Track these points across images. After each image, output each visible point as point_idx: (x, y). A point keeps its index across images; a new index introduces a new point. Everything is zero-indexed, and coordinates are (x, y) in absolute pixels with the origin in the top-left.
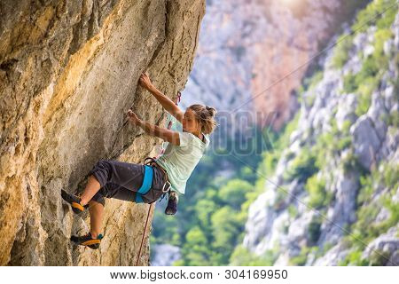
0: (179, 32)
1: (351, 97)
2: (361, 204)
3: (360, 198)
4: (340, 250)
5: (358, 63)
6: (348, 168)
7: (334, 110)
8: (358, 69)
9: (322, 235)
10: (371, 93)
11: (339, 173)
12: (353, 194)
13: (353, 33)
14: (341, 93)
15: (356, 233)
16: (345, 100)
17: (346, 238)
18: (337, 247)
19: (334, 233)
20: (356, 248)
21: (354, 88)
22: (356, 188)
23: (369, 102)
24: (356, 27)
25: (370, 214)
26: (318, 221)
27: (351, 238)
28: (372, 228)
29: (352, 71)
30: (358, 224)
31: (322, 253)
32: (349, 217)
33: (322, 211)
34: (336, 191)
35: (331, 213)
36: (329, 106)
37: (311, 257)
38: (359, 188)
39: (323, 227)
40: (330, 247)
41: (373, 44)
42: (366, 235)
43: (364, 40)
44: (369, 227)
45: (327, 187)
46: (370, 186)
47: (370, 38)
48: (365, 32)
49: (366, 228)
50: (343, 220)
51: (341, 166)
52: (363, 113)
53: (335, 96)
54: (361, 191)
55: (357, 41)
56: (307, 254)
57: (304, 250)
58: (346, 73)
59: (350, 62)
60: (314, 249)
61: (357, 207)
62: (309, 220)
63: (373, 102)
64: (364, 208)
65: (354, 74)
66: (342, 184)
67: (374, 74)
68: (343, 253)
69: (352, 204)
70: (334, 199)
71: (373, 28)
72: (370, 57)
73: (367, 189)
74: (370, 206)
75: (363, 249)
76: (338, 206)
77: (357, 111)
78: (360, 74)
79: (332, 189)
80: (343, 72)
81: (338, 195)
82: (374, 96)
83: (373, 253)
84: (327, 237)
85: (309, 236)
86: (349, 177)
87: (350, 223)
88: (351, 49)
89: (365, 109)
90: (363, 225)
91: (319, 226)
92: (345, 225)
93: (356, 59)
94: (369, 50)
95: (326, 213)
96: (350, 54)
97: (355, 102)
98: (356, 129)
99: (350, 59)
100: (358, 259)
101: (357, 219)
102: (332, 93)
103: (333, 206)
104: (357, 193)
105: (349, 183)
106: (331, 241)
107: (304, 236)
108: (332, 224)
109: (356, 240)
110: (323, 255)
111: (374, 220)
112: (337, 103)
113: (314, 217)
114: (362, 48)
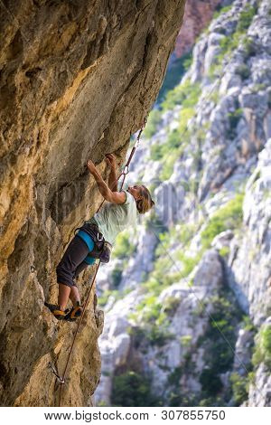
0: (154, 63)
1: (156, 164)
2: (158, 257)
3: (158, 251)
4: (138, 295)
5: (164, 135)
6: (150, 225)
7: (141, 175)
8: (164, 140)
9: (123, 281)
10: (173, 162)
11: (142, 229)
12: (152, 247)
13: (161, 109)
14: (149, 160)
15: (153, 280)
16: (151, 166)
17: (143, 285)
18: (135, 292)
19: (133, 280)
20: (152, 293)
21: (160, 157)
22: (155, 242)
23: (171, 169)
24: (164, 105)
25: (165, 266)
26: (121, 269)
27: (148, 285)
28: (167, 278)
29: (158, 142)
30: (155, 273)
31: (122, 296)
32: (147, 267)
33: (125, 260)
34: (138, 244)
35: (132, 262)
36: (137, 170)
37: (112, 299)
38: (158, 242)
39: (124, 274)
40: (128, 292)
41: (178, 120)
42: (161, 283)
43: (171, 116)
44: (165, 276)
45: (130, 240)
46: (168, 242)
47: (176, 115)
48: (172, 109)
49: (162, 277)
50: (142, 270)
51: (144, 223)
52: (167, 179)
53: (143, 163)
54: (160, 245)
55: (164, 116)
56: (108, 296)
57: (107, 293)
58: (154, 143)
59: (158, 134)
60: (115, 293)
61: (154, 259)
62: (113, 268)
63: (175, 171)
64: (160, 260)
65: (160, 144)
66: (144, 238)
67: (177, 146)
68: (140, 298)
69: (150, 256)
70: (135, 250)
71: (179, 107)
72: (175, 131)
73: (164, 244)
74: (167, 259)
75: (158, 294)
76: (138, 257)
77: (161, 177)
78: (165, 144)
79: (135, 242)
80: (150, 143)
81: (139, 248)
82: (177, 165)
83: (167, 299)
84: (126, 283)
85: (112, 281)
86: (150, 233)
87: (148, 273)
88: (159, 123)
89: (167, 175)
90: (159, 274)
91: (121, 272)
92: (144, 273)
93: (162, 132)
94: (174, 125)
95: (127, 262)
96: (158, 126)
97: (160, 169)
98: (160, 192)
99: (157, 131)
100: (153, 302)
101: (154, 269)
102: (141, 160)
103: (134, 257)
104: (156, 246)
105: (150, 238)
106: (130, 287)
107: (108, 281)
108: (132, 272)
109: (153, 287)
110: (122, 298)
111: (168, 271)
112: (144, 169)
113: (118, 265)
114: (168, 123)
